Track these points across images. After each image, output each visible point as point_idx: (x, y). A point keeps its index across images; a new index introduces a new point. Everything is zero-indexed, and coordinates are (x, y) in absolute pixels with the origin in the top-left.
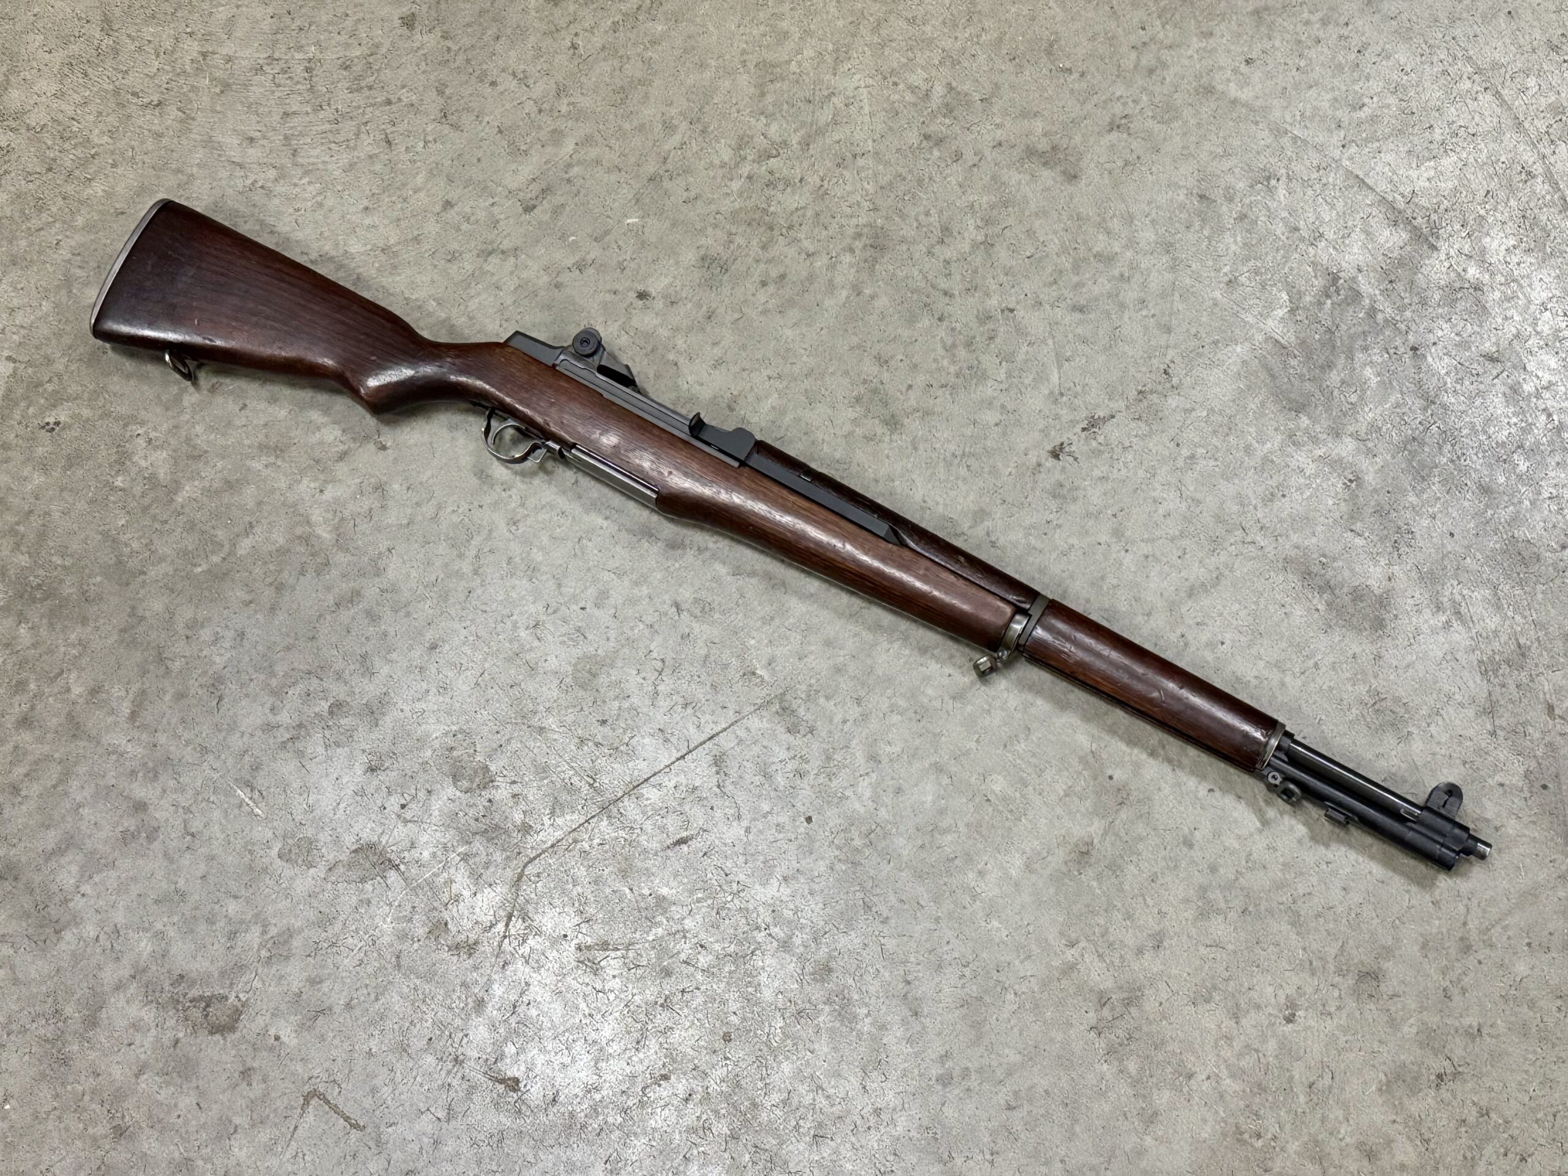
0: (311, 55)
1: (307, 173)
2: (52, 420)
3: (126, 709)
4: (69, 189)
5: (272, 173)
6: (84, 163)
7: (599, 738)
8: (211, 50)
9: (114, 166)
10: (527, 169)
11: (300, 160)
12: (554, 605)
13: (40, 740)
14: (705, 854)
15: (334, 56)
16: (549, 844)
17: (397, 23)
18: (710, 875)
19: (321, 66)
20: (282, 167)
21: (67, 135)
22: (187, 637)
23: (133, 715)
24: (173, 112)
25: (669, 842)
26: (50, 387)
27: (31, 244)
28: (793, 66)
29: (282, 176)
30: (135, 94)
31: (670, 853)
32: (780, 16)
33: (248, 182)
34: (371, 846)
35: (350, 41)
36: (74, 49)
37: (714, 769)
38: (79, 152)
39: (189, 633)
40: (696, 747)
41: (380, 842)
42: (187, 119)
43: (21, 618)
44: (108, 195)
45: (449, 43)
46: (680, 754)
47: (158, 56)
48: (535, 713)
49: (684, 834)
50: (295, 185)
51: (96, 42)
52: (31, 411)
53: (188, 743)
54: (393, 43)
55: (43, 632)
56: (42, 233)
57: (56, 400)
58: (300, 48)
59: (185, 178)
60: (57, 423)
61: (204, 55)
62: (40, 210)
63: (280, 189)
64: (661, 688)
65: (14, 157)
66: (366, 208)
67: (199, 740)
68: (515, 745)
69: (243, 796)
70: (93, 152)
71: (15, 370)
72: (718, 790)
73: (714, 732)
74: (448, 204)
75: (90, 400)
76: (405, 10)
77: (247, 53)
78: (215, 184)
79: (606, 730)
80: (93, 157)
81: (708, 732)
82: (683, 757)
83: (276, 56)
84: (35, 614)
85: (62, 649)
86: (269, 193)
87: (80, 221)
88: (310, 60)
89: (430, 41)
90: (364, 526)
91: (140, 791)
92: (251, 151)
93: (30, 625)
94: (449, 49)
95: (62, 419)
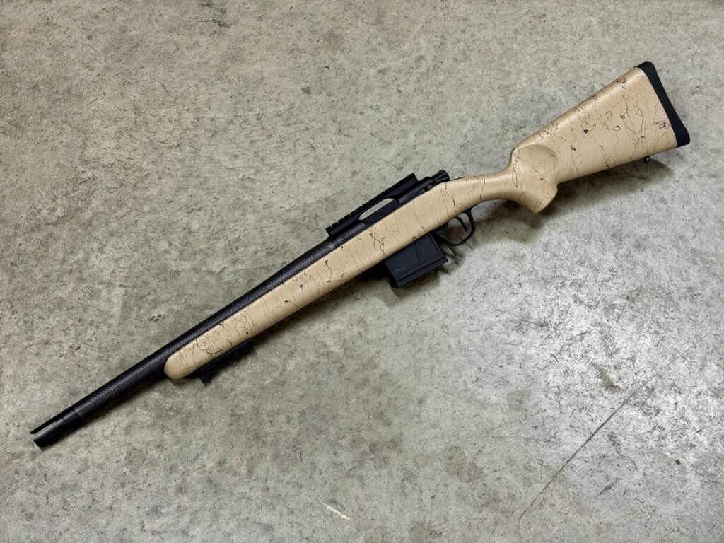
0: (258, 112)
1: (272, 168)
2: (156, 315)
3: (243, 470)
4: (136, 193)
5: (252, 171)
6: (142, 179)
7: (536, 437)
8: (201, 116)
9: (160, 178)
10: (393, 151)
11: (266, 162)
12: (484, 367)
13: (193, 499)
14: (624, 493)
15: (271, 111)
16: (529, 504)
17: (301, 92)
18: (632, 505)
19: (265, 116)
20: (257, 167)
21: (127, 166)
22: (271, 422)
23: (250, 472)
24: (187, 149)
25: (600, 490)
26: (150, 297)
27: (120, 224)
28: (518, 86)
29: (258, 172)
30: (162, 142)
31: (603, 496)
32: (504, 65)
33: (240, 177)
34: (421, 525)
35: (277, 103)
36: (121, 124)
37: (611, 443)
38: (137, 174)
39: (271, 419)
40: (596, 432)
41: (425, 522)
42: (196, 151)
43: (164, 428)
44: (160, 193)
45: (332, 98)
46: (587, 438)
47: (171, 122)
48: (493, 429)
49: (608, 483)
50: (267, 175)
51: (133, 120)
52: (142, 311)
53: (289, 483)
54: (301, 102)
55: (180, 434)
56: (125, 217)
57: (156, 303)
58: (251, 110)
59: (202, 180)
60: (160, 316)
61: (198, 119)
62: (121, 206)
63: (258, 177)
64: (562, 402)
65: (98, 181)
66: (310, 181)
67: (295, 480)
68: (487, 449)
69: (332, 509)
70: (145, 173)
71: (126, 292)
72: (617, 455)
73: (602, 422)
74: (355, 173)
75: (176, 301)
76: (303, 85)
77: (222, 115)
78: (221, 180)
79: (539, 431)
80: (146, 176)
81: (599, 423)
82: (590, 439)
83: (239, 114)
84: (172, 424)
85: (194, 442)
86: (253, 181)
87: (146, 209)
88: (258, 115)
89: (322, 98)
90: (359, 343)
91: (266, 517)
92: (237, 162)
93: (170, 432)
94: (333, 101)
95: (162, 313)
